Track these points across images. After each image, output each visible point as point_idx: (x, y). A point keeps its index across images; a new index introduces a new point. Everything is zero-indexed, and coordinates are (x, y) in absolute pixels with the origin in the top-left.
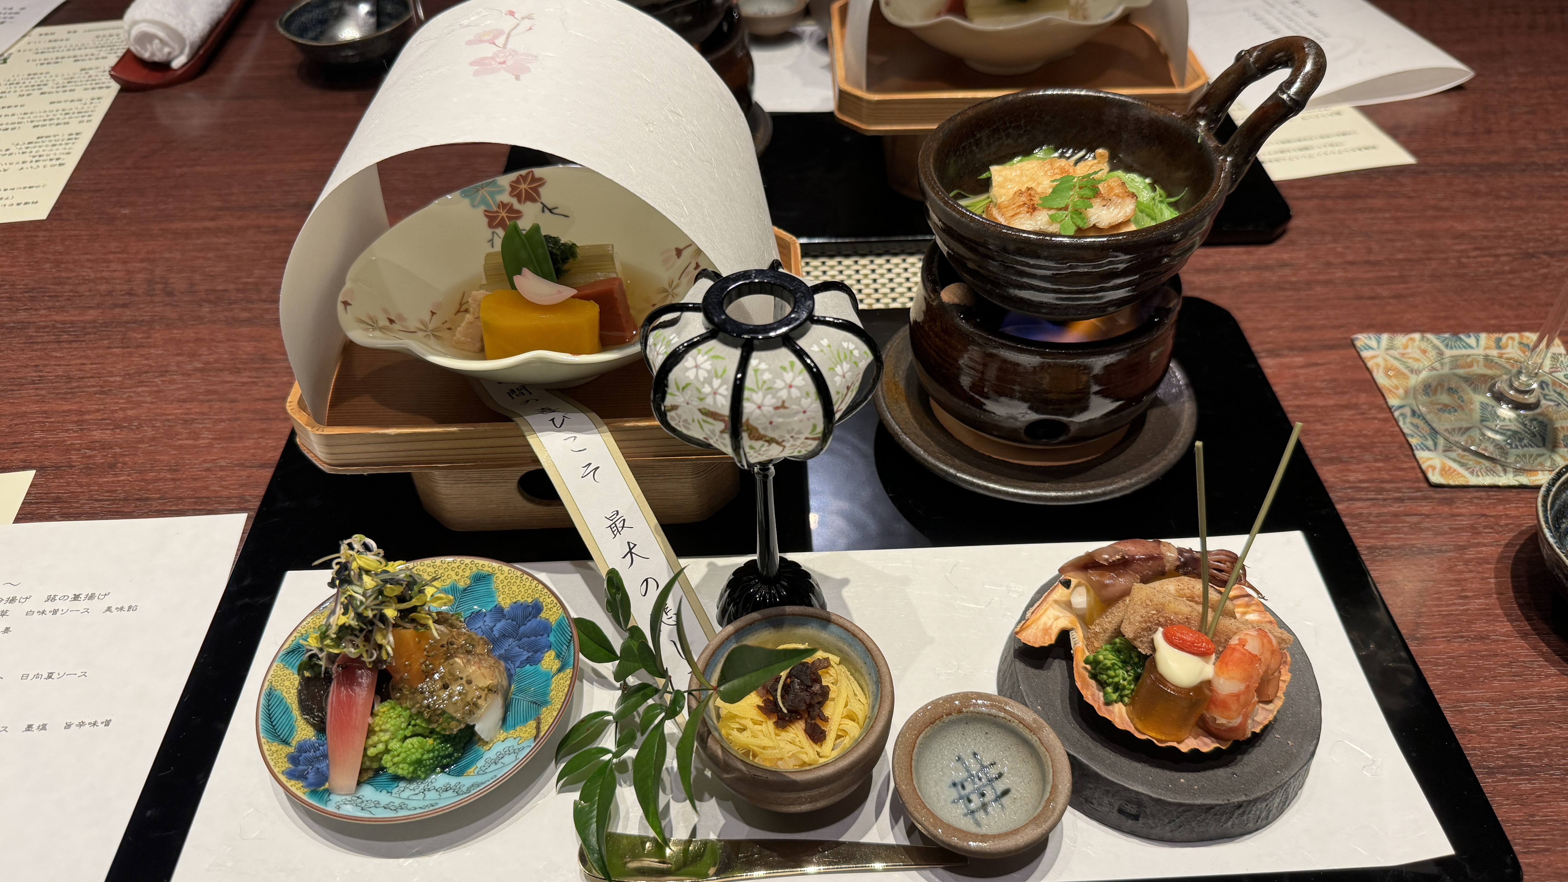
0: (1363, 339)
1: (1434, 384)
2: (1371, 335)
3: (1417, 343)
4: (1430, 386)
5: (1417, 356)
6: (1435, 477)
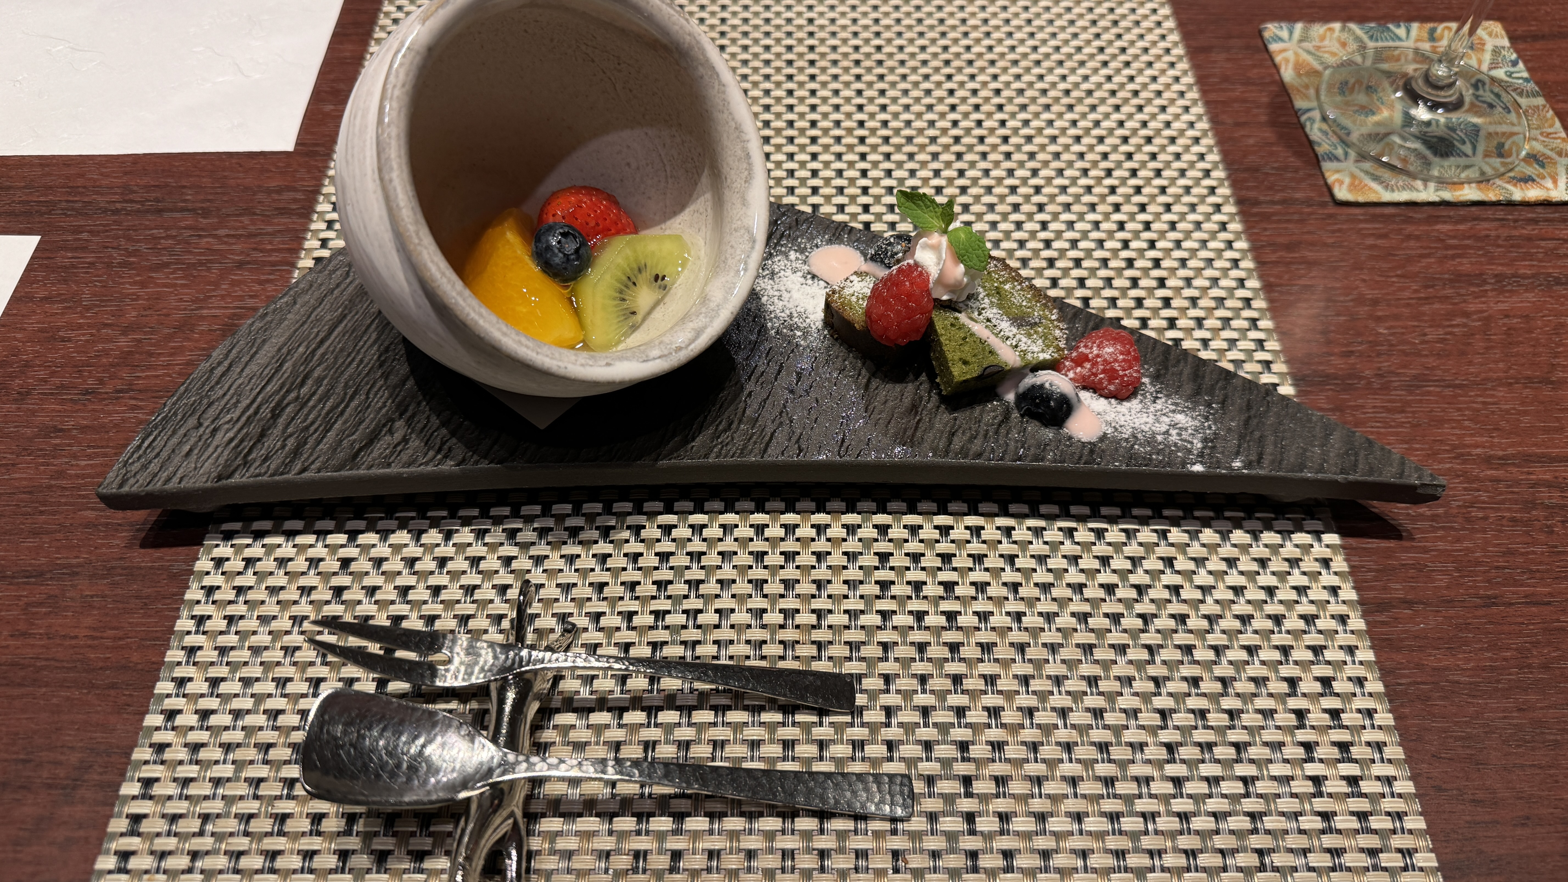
0: (1271, 29)
2: (1283, 25)
3: (1337, 34)
4: (1346, 83)
5: (1334, 50)
6: (1342, 194)
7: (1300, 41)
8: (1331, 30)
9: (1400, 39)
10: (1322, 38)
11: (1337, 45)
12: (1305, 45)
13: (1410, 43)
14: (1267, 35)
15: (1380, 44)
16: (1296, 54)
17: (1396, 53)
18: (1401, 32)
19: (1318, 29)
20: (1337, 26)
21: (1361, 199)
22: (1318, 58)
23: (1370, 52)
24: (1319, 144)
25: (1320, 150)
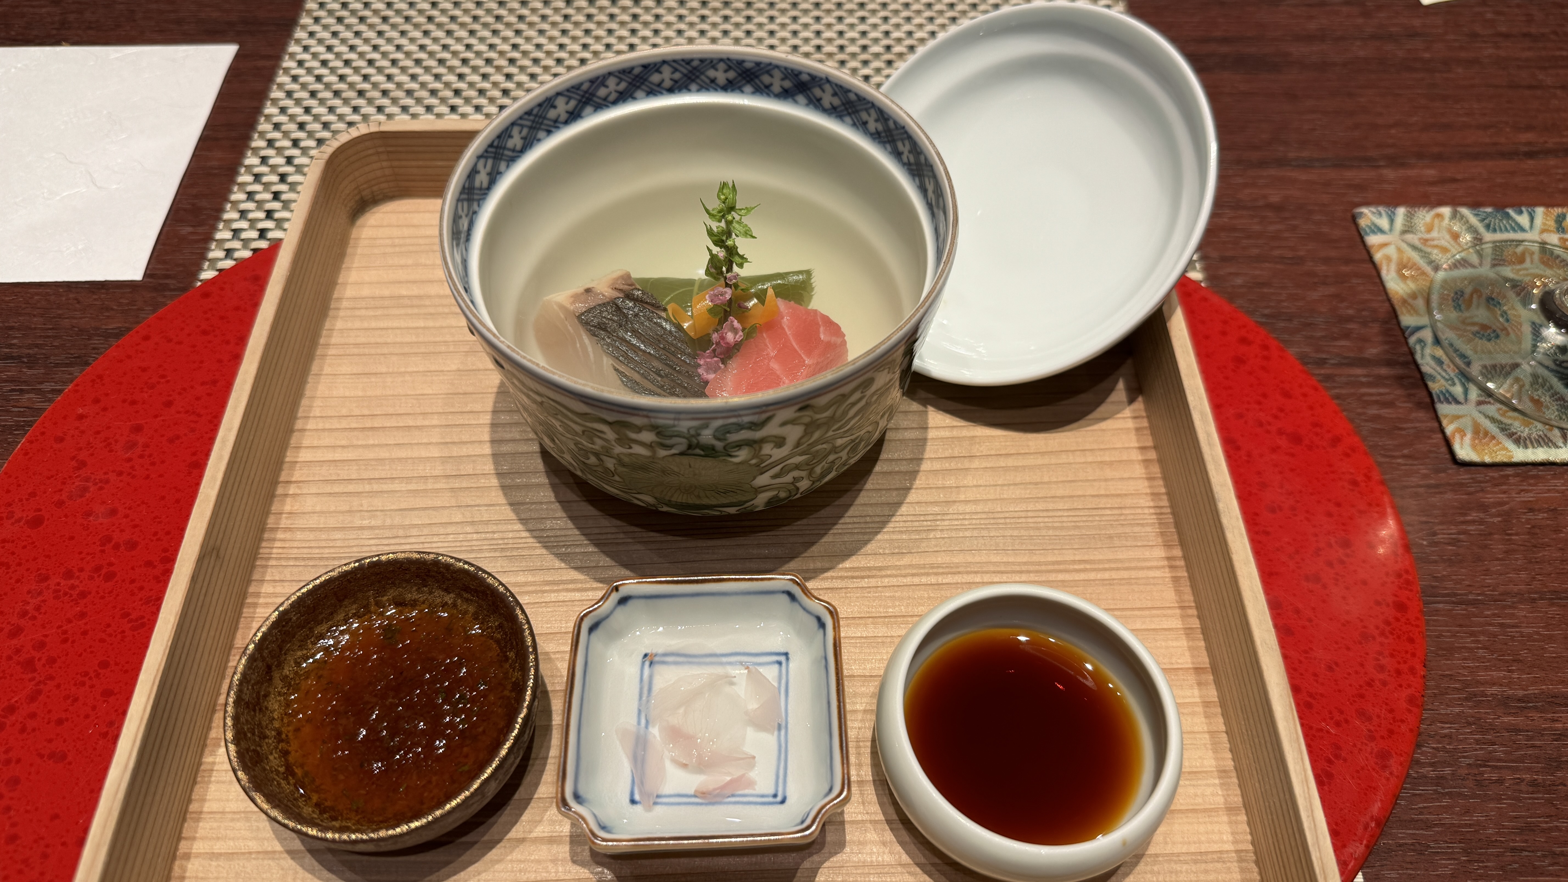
0: (1369, 216)
1: (1468, 290)
2: (1381, 209)
3: (1446, 221)
4: (1462, 293)
5: (1443, 243)
6: (1464, 451)
7: (1404, 232)
8: (1439, 216)
9: (1522, 229)
10: (1430, 229)
11: (1448, 237)
12: (1409, 237)
13: (1533, 235)
14: (1363, 223)
15: (1499, 236)
16: (1399, 250)
17: (1520, 249)
18: (1523, 220)
19: (1424, 216)
20: (1446, 211)
21: (1487, 459)
22: (1425, 255)
23: (1488, 248)
24: (1433, 378)
25: (1435, 387)
